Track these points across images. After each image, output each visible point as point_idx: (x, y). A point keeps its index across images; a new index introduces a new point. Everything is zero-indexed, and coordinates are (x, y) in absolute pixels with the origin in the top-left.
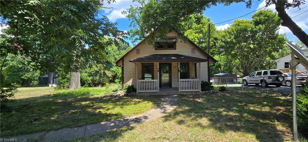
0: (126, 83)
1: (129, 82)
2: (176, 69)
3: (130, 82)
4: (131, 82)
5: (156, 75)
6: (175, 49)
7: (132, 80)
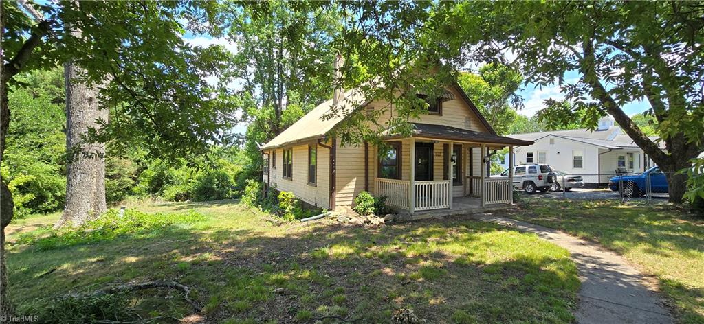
0: (340, 190)
1: (347, 187)
2: (440, 158)
3: (350, 187)
4: (354, 187)
5: (406, 171)
6: (440, 114)
7: (354, 183)
